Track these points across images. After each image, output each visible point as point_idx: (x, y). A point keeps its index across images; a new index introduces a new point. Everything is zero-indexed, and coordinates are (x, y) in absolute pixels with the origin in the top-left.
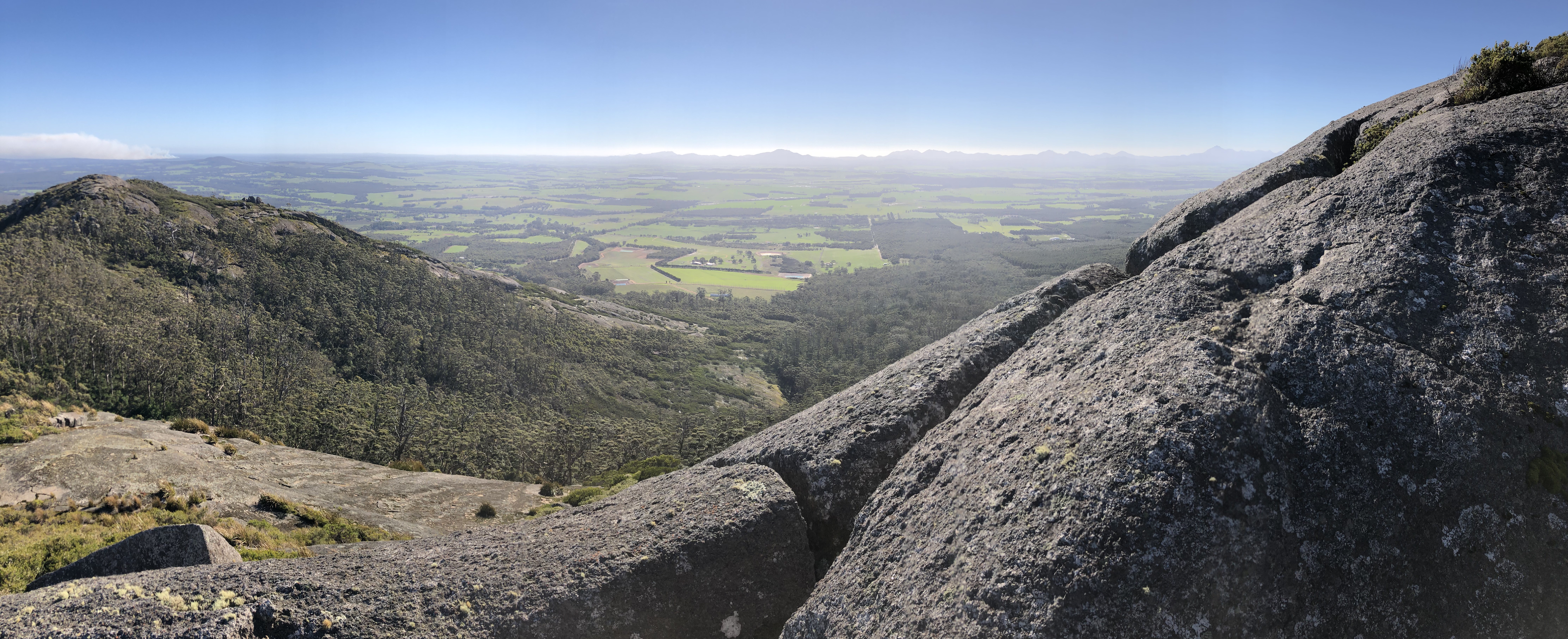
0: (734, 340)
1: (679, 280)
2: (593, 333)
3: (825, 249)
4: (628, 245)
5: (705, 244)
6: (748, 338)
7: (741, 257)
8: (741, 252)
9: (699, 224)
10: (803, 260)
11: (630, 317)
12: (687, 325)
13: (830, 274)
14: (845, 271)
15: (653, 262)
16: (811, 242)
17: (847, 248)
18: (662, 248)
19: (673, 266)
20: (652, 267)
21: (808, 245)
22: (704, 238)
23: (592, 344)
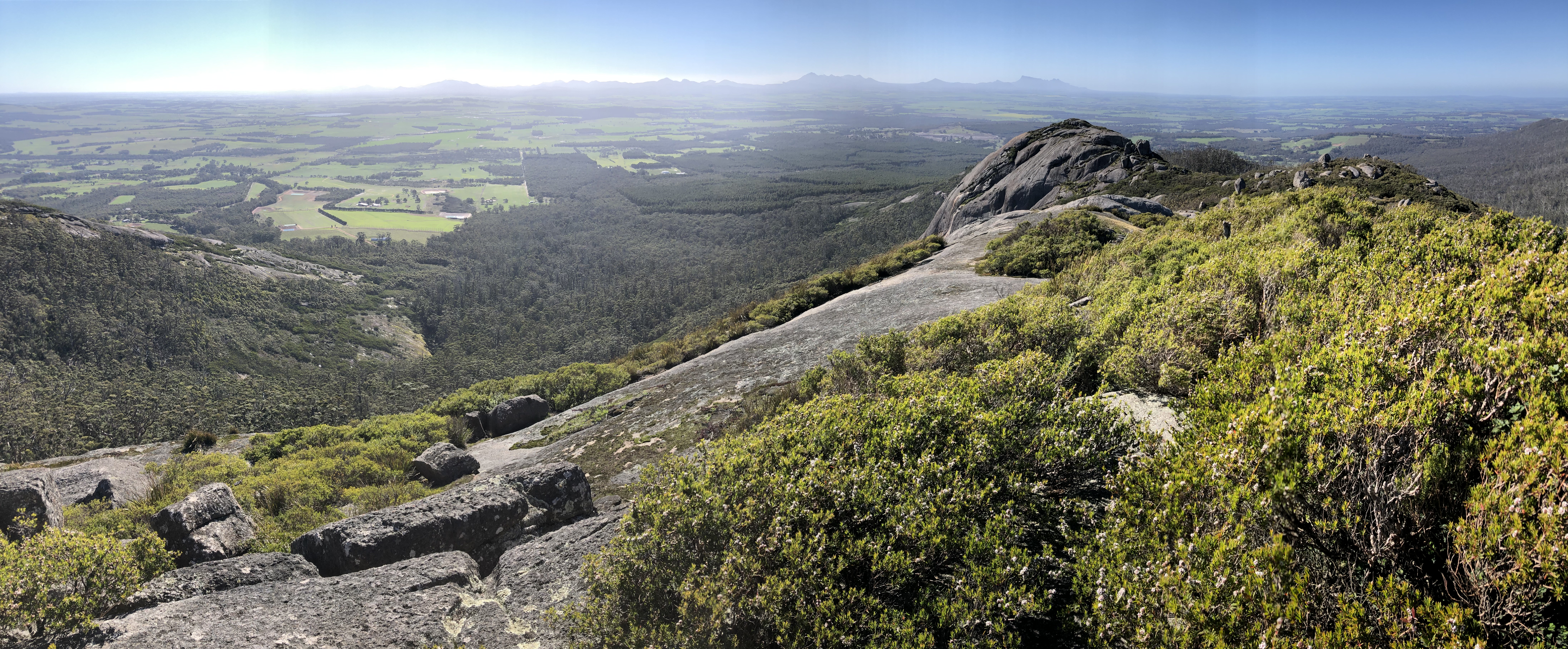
0: (387, 288)
1: (344, 223)
2: (245, 285)
3: (488, 184)
4: (299, 188)
5: (373, 183)
6: (401, 285)
7: (406, 196)
8: (406, 191)
9: (368, 162)
10: (464, 198)
11: (285, 267)
12: (343, 273)
13: (489, 212)
14: (501, 208)
15: (320, 206)
16: (474, 177)
17: (506, 183)
18: (331, 189)
19: (340, 209)
20: (320, 211)
21: (472, 181)
22: (373, 177)
23: (242, 297)
